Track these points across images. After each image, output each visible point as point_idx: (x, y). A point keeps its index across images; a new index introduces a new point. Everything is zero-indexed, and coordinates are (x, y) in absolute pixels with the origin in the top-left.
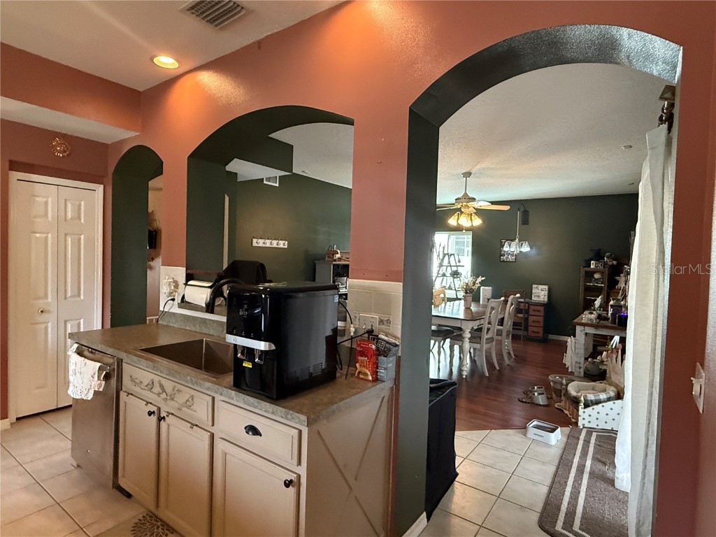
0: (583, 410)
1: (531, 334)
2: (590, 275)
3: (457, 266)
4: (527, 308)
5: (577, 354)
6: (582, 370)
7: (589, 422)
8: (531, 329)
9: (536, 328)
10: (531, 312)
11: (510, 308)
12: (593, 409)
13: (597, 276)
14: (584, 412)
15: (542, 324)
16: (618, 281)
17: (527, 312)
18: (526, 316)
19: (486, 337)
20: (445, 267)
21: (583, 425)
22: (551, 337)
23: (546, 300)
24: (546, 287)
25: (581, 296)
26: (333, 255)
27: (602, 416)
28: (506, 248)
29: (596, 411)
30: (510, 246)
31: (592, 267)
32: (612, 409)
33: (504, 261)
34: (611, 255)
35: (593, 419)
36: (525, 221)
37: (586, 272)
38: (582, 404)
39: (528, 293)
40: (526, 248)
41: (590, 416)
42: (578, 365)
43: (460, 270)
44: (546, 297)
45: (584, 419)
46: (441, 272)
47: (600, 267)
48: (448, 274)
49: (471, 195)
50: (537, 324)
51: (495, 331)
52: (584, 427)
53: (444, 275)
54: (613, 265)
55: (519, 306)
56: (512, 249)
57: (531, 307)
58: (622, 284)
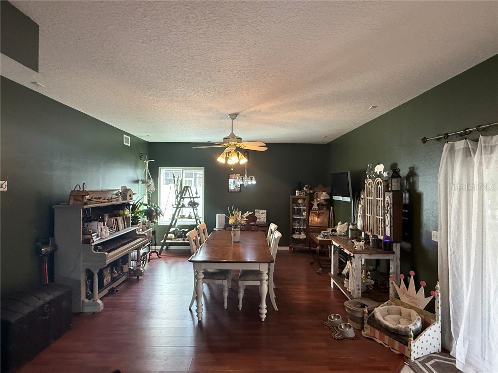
3: (193, 198)
5: (357, 278)
6: (360, 292)
12: (419, 340)
13: (300, 201)
14: (414, 345)
21: (415, 357)
23: (265, 221)
24: (265, 211)
25: (291, 217)
31: (297, 195)
32: (429, 335)
33: (231, 192)
35: (420, 349)
37: (293, 199)
38: (412, 339)
40: (253, 182)
41: (418, 347)
42: (358, 287)
43: (196, 200)
44: (265, 219)
47: (302, 195)
48: (187, 205)
52: (415, 359)
54: (310, 193)
57: (259, 228)
58: (315, 207)
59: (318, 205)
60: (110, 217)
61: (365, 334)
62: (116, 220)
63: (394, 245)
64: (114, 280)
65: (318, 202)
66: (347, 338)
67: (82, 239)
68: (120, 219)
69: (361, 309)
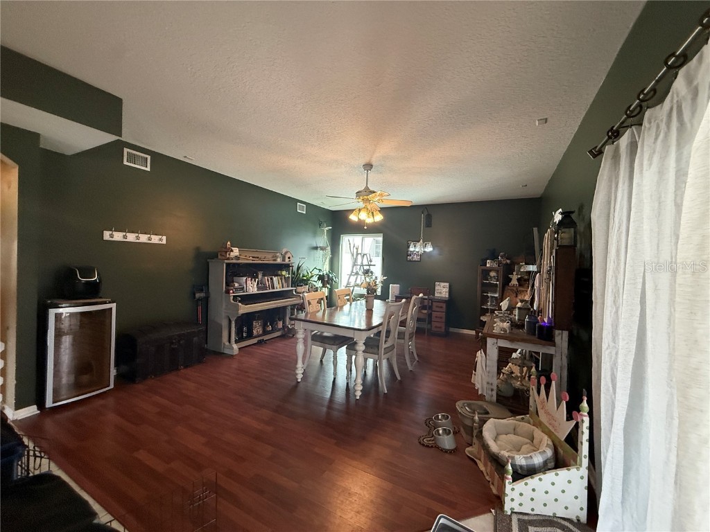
0: (511, 486)
1: (434, 329)
2: (486, 273)
3: (369, 265)
4: (430, 304)
5: (489, 372)
6: (494, 393)
7: (521, 505)
8: (434, 324)
9: (438, 324)
10: (434, 308)
11: (412, 310)
12: (526, 484)
13: (493, 274)
14: (513, 489)
15: (444, 320)
16: (511, 279)
17: (430, 308)
18: (430, 312)
19: (384, 346)
20: (359, 267)
21: (512, 509)
22: (452, 330)
23: (447, 296)
24: (447, 284)
25: (479, 293)
26: (226, 252)
27: (540, 495)
28: (411, 249)
29: (530, 487)
30: (415, 246)
31: (488, 265)
32: (553, 484)
33: (410, 261)
34: (505, 255)
35: (526, 499)
36: (429, 224)
37: (483, 270)
38: (510, 477)
39: (431, 291)
40: (429, 249)
41: (521, 494)
42: (490, 387)
43: (372, 268)
44: (447, 294)
45: (512, 500)
46: (355, 271)
47: (495, 265)
48: (360, 273)
49: (371, 189)
50: (439, 320)
51: (397, 333)
52: (512, 512)
53: (357, 274)
54: (507, 264)
55: (424, 302)
56: (416, 249)
57: (434, 303)
58: (514, 282)
59: (519, 280)
60: (264, 275)
61: (469, 452)
62: (272, 279)
63: (557, 332)
64: (265, 332)
65: (519, 276)
66: (438, 448)
67: (224, 289)
68: (275, 279)
69: (472, 415)
